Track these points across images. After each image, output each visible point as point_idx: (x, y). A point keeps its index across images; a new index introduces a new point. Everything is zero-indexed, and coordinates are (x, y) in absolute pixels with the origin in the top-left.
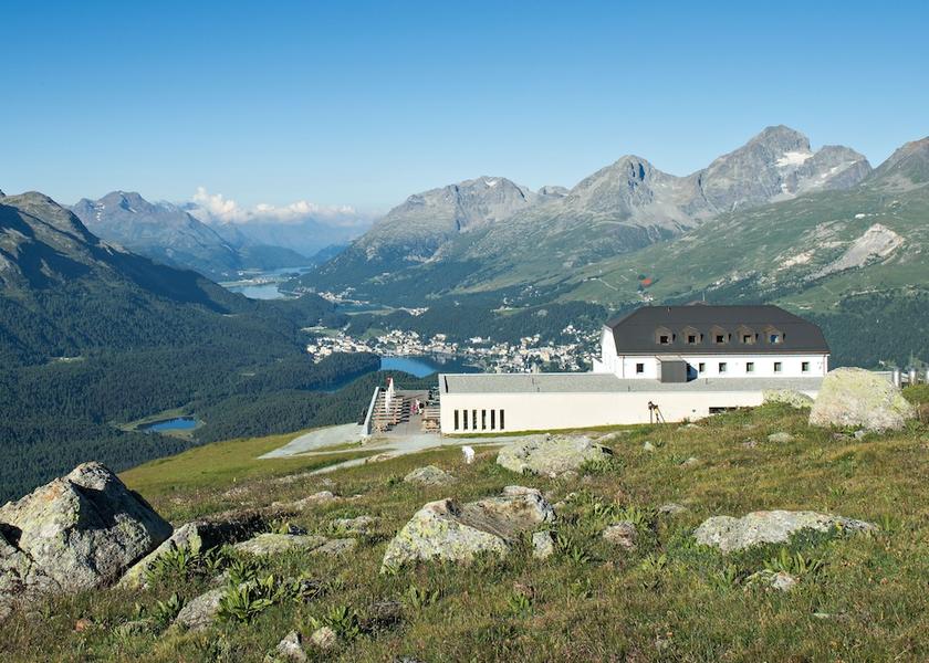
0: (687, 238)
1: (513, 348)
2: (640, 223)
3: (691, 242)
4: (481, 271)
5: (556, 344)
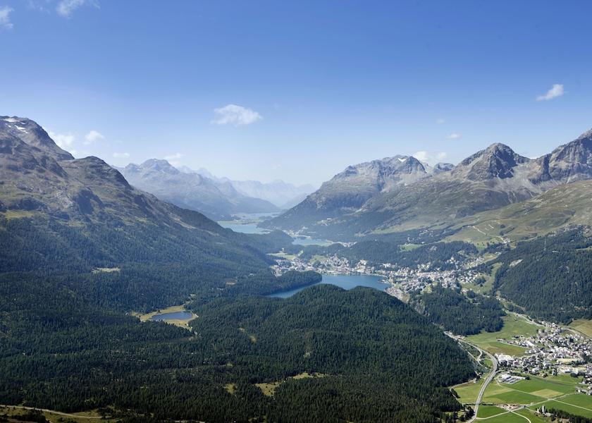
0: (535, 201)
1: (412, 272)
2: (503, 189)
3: (538, 203)
4: (393, 218)
5: (442, 270)
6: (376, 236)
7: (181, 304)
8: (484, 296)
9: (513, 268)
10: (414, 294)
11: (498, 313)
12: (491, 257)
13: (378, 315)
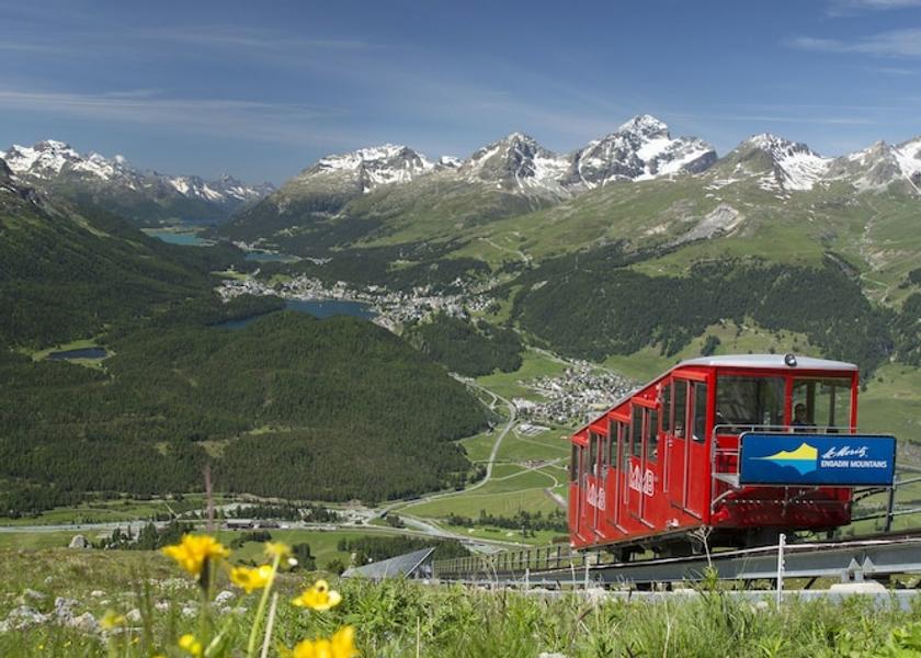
0: (564, 208)
1: (406, 297)
2: (523, 192)
3: (567, 211)
4: (381, 228)
5: (445, 295)
6: (359, 250)
7: (90, 337)
8: (499, 328)
9: (535, 292)
10: (410, 325)
11: (517, 348)
12: (508, 278)
13: (363, 352)
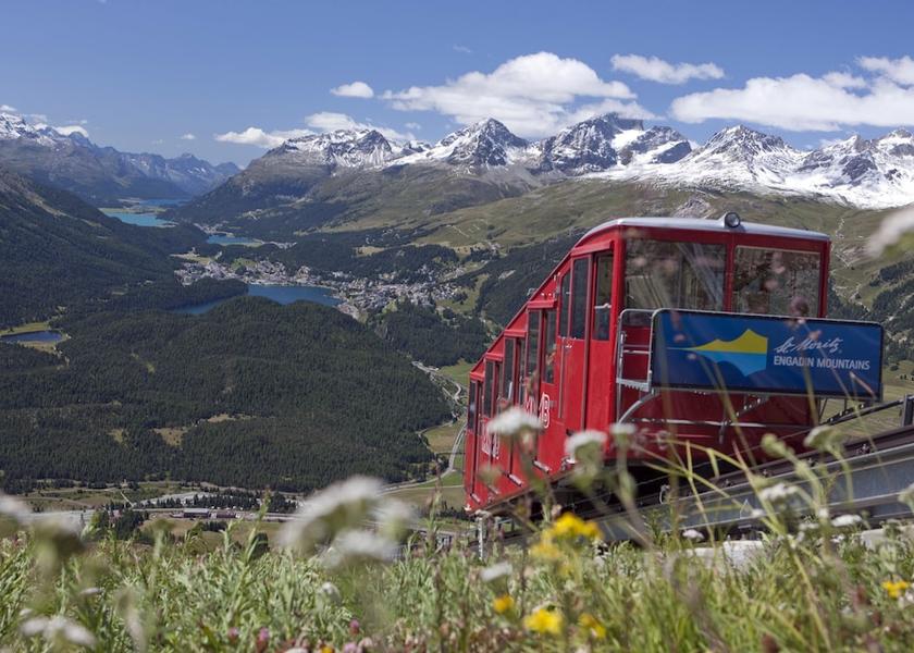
0: (533, 196)
1: (371, 283)
2: (493, 180)
4: (347, 213)
6: (323, 235)
7: (44, 319)
8: (465, 317)
10: (374, 313)
12: (476, 266)
13: (325, 339)
